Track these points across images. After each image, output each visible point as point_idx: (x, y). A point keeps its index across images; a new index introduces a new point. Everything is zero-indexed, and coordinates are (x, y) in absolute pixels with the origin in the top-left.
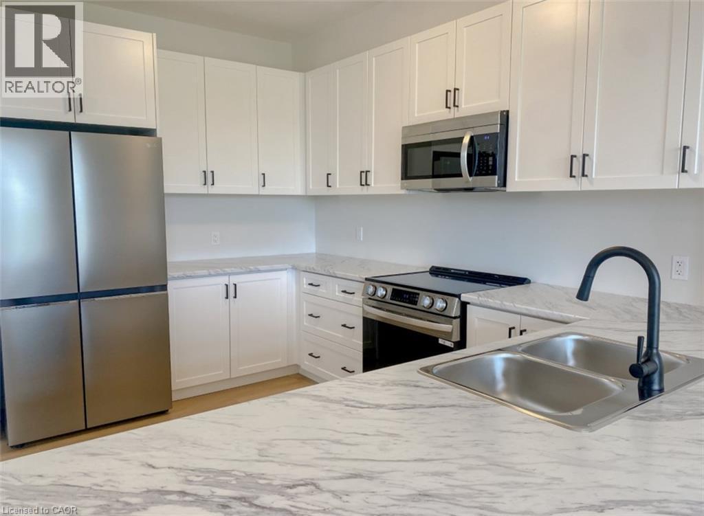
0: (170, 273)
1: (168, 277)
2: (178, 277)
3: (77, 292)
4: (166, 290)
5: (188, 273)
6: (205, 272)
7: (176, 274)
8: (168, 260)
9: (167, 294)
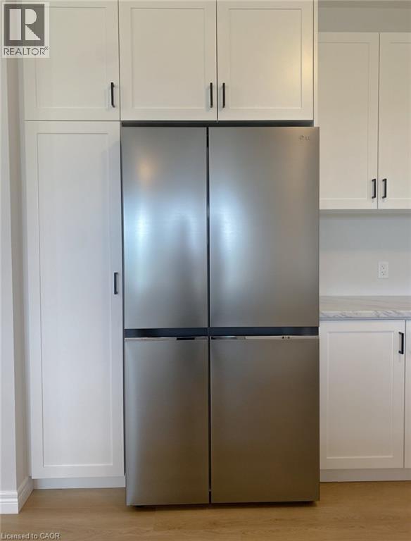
0: (323, 311)
1: (321, 316)
2: (334, 317)
3: (207, 326)
4: (317, 333)
5: (349, 313)
6: (370, 313)
7: (332, 313)
8: (321, 293)
9: (318, 341)
